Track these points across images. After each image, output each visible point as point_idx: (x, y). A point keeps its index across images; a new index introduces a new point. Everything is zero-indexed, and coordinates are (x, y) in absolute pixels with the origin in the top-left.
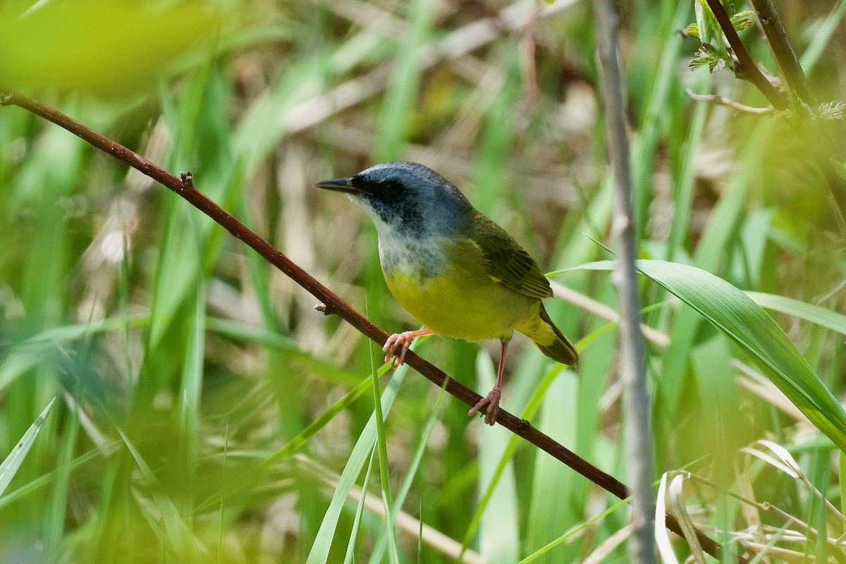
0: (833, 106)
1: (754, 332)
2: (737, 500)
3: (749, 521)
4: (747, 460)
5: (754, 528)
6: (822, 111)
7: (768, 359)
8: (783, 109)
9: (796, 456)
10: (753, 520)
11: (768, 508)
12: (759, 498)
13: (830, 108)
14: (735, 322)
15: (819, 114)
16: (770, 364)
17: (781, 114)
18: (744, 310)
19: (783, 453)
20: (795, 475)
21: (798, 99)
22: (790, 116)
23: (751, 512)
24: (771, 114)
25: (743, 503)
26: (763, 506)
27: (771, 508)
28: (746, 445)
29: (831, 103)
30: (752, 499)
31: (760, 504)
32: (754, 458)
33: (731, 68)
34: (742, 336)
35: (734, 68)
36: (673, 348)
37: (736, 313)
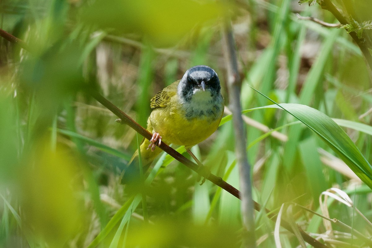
0: (370, 23)
1: (332, 134)
2: (320, 218)
3: (327, 228)
4: (326, 198)
5: (328, 232)
6: (364, 25)
7: (339, 148)
8: (345, 24)
9: (350, 195)
10: (329, 227)
11: (336, 221)
12: (331, 216)
13: (368, 24)
14: (322, 129)
15: (363, 27)
16: (340, 150)
17: (344, 27)
18: (327, 123)
19: (344, 194)
20: (349, 205)
21: (353, 19)
22: (349, 27)
23: (327, 224)
24: (339, 27)
25: (323, 218)
26: (333, 220)
27: (337, 222)
28: (325, 190)
29: (369, 21)
30: (328, 217)
31: (332, 219)
32: (329, 197)
33: (319, 4)
34: (326, 136)
35: (321, 4)
36: (289, 142)
37: (323, 125)
